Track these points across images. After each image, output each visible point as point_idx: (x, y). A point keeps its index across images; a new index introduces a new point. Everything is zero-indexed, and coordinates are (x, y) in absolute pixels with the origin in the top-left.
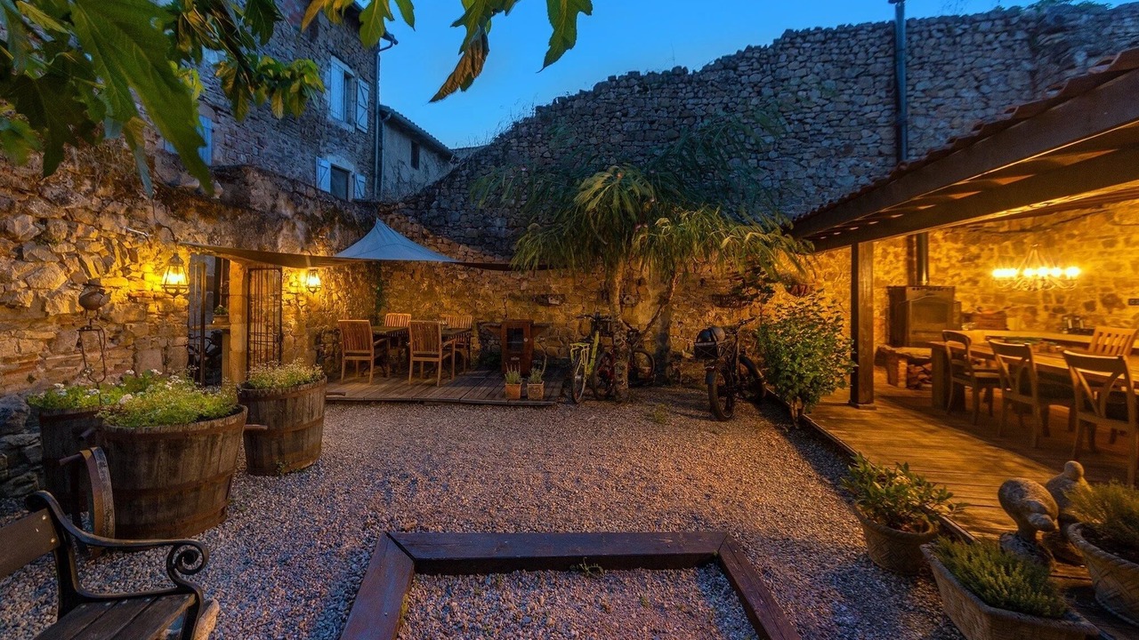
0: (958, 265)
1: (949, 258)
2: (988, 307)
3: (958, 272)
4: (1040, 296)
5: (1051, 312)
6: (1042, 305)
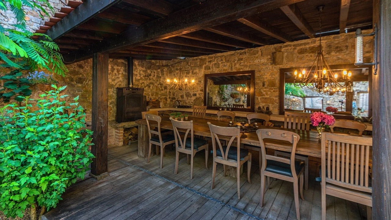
0: (143, 78)
1: (140, 74)
2: (153, 98)
3: (143, 81)
4: (168, 93)
5: (171, 99)
6: (168, 97)
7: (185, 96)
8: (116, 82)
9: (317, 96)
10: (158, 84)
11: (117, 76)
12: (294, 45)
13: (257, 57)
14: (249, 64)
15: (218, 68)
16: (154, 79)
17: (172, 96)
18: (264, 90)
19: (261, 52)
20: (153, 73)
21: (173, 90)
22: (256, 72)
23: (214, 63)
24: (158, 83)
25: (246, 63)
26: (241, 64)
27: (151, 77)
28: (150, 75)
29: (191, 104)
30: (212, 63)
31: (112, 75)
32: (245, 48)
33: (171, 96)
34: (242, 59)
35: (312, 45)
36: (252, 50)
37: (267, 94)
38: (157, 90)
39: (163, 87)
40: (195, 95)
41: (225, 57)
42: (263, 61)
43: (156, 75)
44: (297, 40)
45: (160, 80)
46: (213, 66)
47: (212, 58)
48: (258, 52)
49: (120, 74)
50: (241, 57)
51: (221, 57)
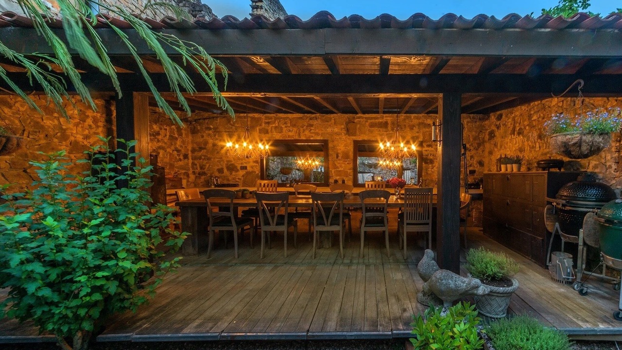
4: (190, 165)
5: (197, 175)
6: (190, 172)
7: (225, 170)
8: (92, 140)
9: (369, 171)
10: (173, 151)
11: (93, 130)
12: (366, 118)
13: (330, 125)
14: (320, 132)
15: (279, 133)
16: (166, 141)
17: (199, 170)
18: (338, 162)
19: (335, 120)
20: (163, 130)
21: (201, 160)
22: (329, 141)
23: (274, 125)
24: (173, 148)
25: (317, 130)
26: (311, 131)
27: (160, 137)
28: (158, 134)
29: (237, 182)
30: (271, 126)
31: (82, 127)
32: (316, 112)
33: (196, 171)
34: (312, 125)
35: (381, 121)
36: (324, 116)
37: (341, 166)
38: (171, 159)
39: (181, 155)
40: (245, 168)
41: (290, 120)
42: (336, 130)
43: (168, 134)
44: (368, 113)
45: (175, 144)
46: (273, 130)
47: (271, 118)
48: (331, 119)
49: (100, 127)
50: (311, 122)
51: (284, 119)
